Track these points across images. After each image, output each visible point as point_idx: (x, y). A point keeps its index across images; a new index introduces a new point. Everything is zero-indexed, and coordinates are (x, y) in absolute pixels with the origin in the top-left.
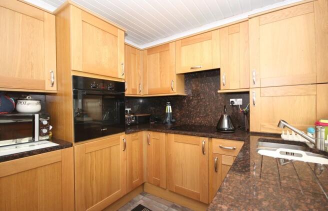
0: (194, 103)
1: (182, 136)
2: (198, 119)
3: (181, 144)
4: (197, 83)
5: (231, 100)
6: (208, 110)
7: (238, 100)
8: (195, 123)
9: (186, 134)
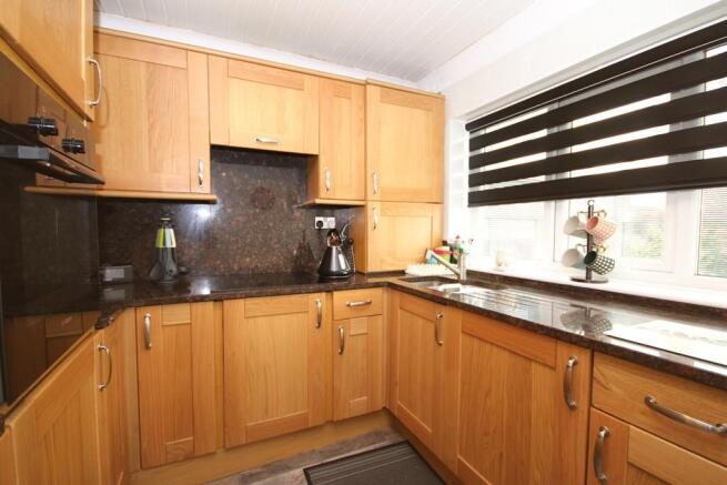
0: (238, 221)
1: (268, 299)
2: (248, 260)
3: (261, 320)
4: (246, 176)
5: (317, 219)
6: (271, 239)
7: (329, 219)
8: (240, 269)
9: (278, 294)
